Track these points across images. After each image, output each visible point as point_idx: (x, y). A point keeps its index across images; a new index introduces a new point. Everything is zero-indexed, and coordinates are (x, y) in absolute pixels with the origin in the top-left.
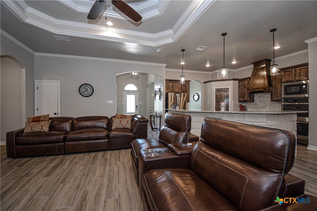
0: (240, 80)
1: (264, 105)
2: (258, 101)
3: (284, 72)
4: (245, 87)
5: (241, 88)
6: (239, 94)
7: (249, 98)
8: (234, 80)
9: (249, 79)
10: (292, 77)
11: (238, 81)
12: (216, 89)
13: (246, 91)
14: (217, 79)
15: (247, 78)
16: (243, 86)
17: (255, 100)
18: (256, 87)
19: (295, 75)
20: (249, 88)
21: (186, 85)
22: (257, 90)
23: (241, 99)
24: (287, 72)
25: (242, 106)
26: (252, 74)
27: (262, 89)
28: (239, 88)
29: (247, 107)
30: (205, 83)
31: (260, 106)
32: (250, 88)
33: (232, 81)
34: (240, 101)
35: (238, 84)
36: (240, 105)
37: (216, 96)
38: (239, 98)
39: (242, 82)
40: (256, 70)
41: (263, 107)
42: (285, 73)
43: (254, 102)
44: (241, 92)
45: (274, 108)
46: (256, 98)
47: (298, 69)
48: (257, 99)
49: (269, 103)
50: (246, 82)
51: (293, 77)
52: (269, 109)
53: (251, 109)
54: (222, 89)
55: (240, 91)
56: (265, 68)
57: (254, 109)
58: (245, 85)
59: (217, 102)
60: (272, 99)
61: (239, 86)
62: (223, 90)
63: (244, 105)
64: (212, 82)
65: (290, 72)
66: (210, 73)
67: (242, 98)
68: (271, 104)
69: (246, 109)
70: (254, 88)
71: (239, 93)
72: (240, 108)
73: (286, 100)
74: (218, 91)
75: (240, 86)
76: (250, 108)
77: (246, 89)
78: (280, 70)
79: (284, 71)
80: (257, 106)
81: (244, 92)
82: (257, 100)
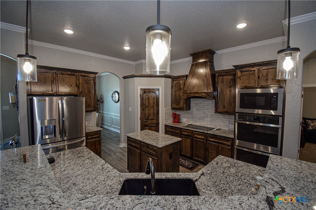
0: (174, 79)
1: (203, 115)
2: (195, 110)
3: (241, 72)
4: (180, 89)
5: (174, 89)
6: (171, 98)
7: (185, 104)
8: (166, 76)
9: (185, 78)
10: (252, 81)
11: (170, 80)
12: (141, 89)
13: (181, 94)
14: (143, 74)
15: (182, 77)
16: (178, 87)
17: (191, 108)
18: (195, 91)
19: (259, 77)
20: (185, 91)
21: (88, 81)
22: (196, 95)
23: (175, 106)
24: (246, 72)
25: (175, 114)
26: (190, 70)
27: (204, 94)
28: (172, 90)
29: (182, 116)
30: (125, 78)
31: (197, 116)
32: (188, 91)
33: (164, 78)
34: (173, 109)
35: (171, 84)
36: (173, 113)
37: (142, 99)
38: (172, 103)
39: (177, 81)
40: (195, 64)
41: (203, 118)
42: (243, 73)
43: (190, 110)
44: (175, 96)
45: (216, 120)
46: (193, 104)
47: (264, 68)
48: (194, 106)
49: (210, 113)
50: (181, 82)
51: (255, 81)
52: (210, 122)
53: (186, 119)
54: (149, 89)
55: (174, 94)
56: (209, 64)
57: (190, 119)
58: (180, 85)
59: (143, 110)
60: (217, 110)
61: (172, 87)
62: (151, 90)
63: (178, 113)
64: (135, 78)
65: (251, 73)
66: (134, 63)
67: (177, 105)
68: (212, 115)
69: (180, 118)
70: (193, 92)
71: (171, 96)
72: (173, 118)
73: (242, 116)
74: (145, 92)
75: (174, 87)
76: (184, 117)
77: (182, 91)
78: (234, 68)
79: (241, 70)
80: (195, 116)
81: (180, 96)
82: (195, 108)
